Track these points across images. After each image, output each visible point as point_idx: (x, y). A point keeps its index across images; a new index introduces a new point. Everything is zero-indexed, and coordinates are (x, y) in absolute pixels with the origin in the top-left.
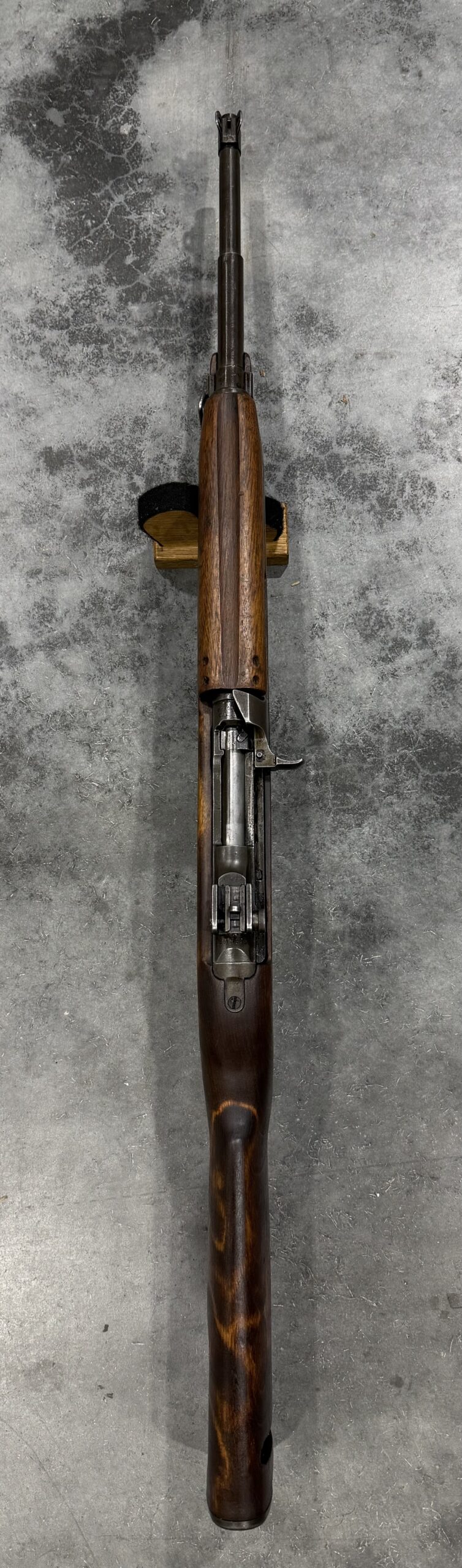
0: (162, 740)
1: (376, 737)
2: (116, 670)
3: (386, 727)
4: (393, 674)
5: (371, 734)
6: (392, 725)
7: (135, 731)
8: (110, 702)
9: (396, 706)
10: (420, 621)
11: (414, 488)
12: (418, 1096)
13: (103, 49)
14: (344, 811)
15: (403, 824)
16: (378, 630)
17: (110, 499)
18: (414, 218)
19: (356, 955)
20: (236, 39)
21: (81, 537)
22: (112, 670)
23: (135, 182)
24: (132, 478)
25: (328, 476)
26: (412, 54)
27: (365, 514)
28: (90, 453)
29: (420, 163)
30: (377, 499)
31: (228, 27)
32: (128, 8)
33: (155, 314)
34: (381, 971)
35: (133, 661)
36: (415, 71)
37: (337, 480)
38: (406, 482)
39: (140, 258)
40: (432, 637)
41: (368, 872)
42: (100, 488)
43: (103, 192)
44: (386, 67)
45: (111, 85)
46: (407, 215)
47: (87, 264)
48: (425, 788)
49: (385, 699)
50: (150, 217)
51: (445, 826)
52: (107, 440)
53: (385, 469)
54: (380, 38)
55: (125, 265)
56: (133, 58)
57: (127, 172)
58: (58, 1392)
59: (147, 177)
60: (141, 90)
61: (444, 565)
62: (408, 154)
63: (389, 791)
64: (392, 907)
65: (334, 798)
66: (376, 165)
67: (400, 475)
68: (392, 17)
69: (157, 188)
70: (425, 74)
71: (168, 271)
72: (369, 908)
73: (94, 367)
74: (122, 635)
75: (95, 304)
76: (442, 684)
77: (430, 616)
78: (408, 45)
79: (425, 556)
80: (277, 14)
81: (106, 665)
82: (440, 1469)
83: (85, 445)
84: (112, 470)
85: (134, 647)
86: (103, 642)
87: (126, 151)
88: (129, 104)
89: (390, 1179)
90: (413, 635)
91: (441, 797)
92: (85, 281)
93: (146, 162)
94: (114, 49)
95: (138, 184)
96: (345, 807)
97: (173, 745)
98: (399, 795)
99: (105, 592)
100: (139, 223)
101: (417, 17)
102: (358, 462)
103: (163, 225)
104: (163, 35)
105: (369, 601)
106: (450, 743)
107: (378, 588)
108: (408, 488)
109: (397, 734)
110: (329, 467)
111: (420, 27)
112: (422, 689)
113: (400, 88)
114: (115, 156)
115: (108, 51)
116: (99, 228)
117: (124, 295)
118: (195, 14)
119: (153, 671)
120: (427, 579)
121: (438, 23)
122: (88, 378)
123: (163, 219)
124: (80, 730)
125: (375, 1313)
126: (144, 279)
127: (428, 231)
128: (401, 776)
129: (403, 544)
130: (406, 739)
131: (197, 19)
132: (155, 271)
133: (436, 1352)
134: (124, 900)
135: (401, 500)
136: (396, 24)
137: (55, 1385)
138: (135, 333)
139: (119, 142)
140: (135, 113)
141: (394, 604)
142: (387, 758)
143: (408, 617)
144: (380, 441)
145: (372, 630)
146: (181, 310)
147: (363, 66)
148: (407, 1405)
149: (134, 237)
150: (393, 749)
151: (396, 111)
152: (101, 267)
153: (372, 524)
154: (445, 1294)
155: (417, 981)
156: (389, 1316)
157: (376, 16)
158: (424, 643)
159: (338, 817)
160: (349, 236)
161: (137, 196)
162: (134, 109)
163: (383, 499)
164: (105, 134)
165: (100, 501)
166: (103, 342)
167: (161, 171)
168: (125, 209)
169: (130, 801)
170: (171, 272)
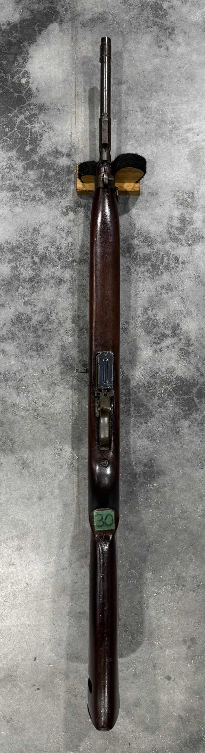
0: (53, 385)
1: (153, 380)
2: (29, 352)
3: (158, 376)
4: (160, 350)
5: (151, 379)
6: (161, 374)
7: (39, 381)
8: (27, 367)
9: (162, 365)
10: (172, 324)
11: (168, 260)
12: (176, 549)
13: (11, 39)
14: (139, 416)
15: (166, 422)
16: (153, 329)
17: (23, 269)
18: (166, 123)
19: (146, 484)
20: (76, 32)
21: (10, 288)
22: (27, 352)
23: (29, 108)
24: (33, 258)
25: (128, 254)
26: (163, 38)
27: (145, 273)
28: (12, 246)
29: (169, 95)
30: (151, 265)
31: (72, 26)
32: (22, 17)
33: (41, 175)
34: (158, 491)
35: (37, 347)
36: (165, 47)
37: (131, 256)
38: (164, 256)
39: (33, 147)
40: (178, 332)
41: (151, 445)
42: (18, 264)
43: (13, 113)
44: (150, 45)
45: (15, 58)
46: (162, 121)
47: (8, 151)
48: (177, 404)
49: (157, 362)
50: (37, 126)
51: (186, 422)
52: (21, 239)
53: (154, 251)
54: (147, 30)
55: (25, 151)
56: (26, 43)
57: (25, 103)
58: (14, 688)
59: (35, 106)
60: (30, 59)
61: (184, 296)
62: (163, 90)
63: (160, 406)
64: (162, 461)
65: (134, 410)
66: (147, 96)
67: (162, 253)
68: (153, 19)
69: (40, 111)
70: (170, 49)
71: (46, 154)
72: (151, 462)
73: (12, 203)
74: (31, 335)
75: (12, 171)
76: (183, 354)
77: (177, 322)
78: (161, 33)
79: (175, 293)
80: (96, 18)
81: (24, 350)
82: (188, 716)
83: (10, 242)
84: (22, 254)
85: (37, 340)
86: (22, 338)
87: (24, 92)
88: (25, 68)
89: (164, 587)
90: (170, 331)
91: (184, 408)
92: (6, 159)
93: (34, 98)
94: (16, 39)
95: (31, 109)
96: (139, 414)
97: (58, 388)
98: (164, 408)
99: (22, 314)
100: (32, 129)
101: (166, 18)
102: (141, 247)
103: (44, 130)
104: (40, 31)
105: (149, 315)
106: (188, 382)
107: (152, 308)
108: (165, 259)
109: (163, 379)
110: (128, 250)
111: (167, 23)
112: (174, 357)
113: (157, 56)
114: (19, 95)
115: (14, 40)
116: (12, 132)
117: (26, 166)
118: (55, 20)
119: (47, 352)
120: (175, 304)
121: (176, 22)
122: (10, 209)
123: (43, 127)
124: (13, 381)
125: (158, 647)
126: (35, 158)
127: (173, 130)
128: (165, 399)
129: (164, 287)
130: (167, 382)
131: (57, 22)
132: (40, 153)
133: (186, 664)
134: (37, 462)
135: (162, 265)
136: (155, 23)
137: (13, 685)
138: (32, 185)
139: (20, 87)
140: (28, 72)
141: (161, 316)
142: (159, 390)
143: (167, 322)
144: (151, 237)
145: (150, 329)
146: (54, 173)
147: (139, 45)
148: (173, 688)
149: (29, 136)
150: (161, 385)
151: (156, 68)
152: (14, 152)
153: (149, 277)
154: (189, 638)
155: (175, 495)
156: (164, 649)
157: (146, 19)
158: (175, 334)
159: (136, 419)
160: (134, 133)
161: (30, 115)
162: (27, 71)
163: (154, 265)
164: (13, 83)
165: (18, 270)
166: (16, 190)
167: (42, 102)
168: (25, 122)
169: (38, 415)
170: (48, 154)
